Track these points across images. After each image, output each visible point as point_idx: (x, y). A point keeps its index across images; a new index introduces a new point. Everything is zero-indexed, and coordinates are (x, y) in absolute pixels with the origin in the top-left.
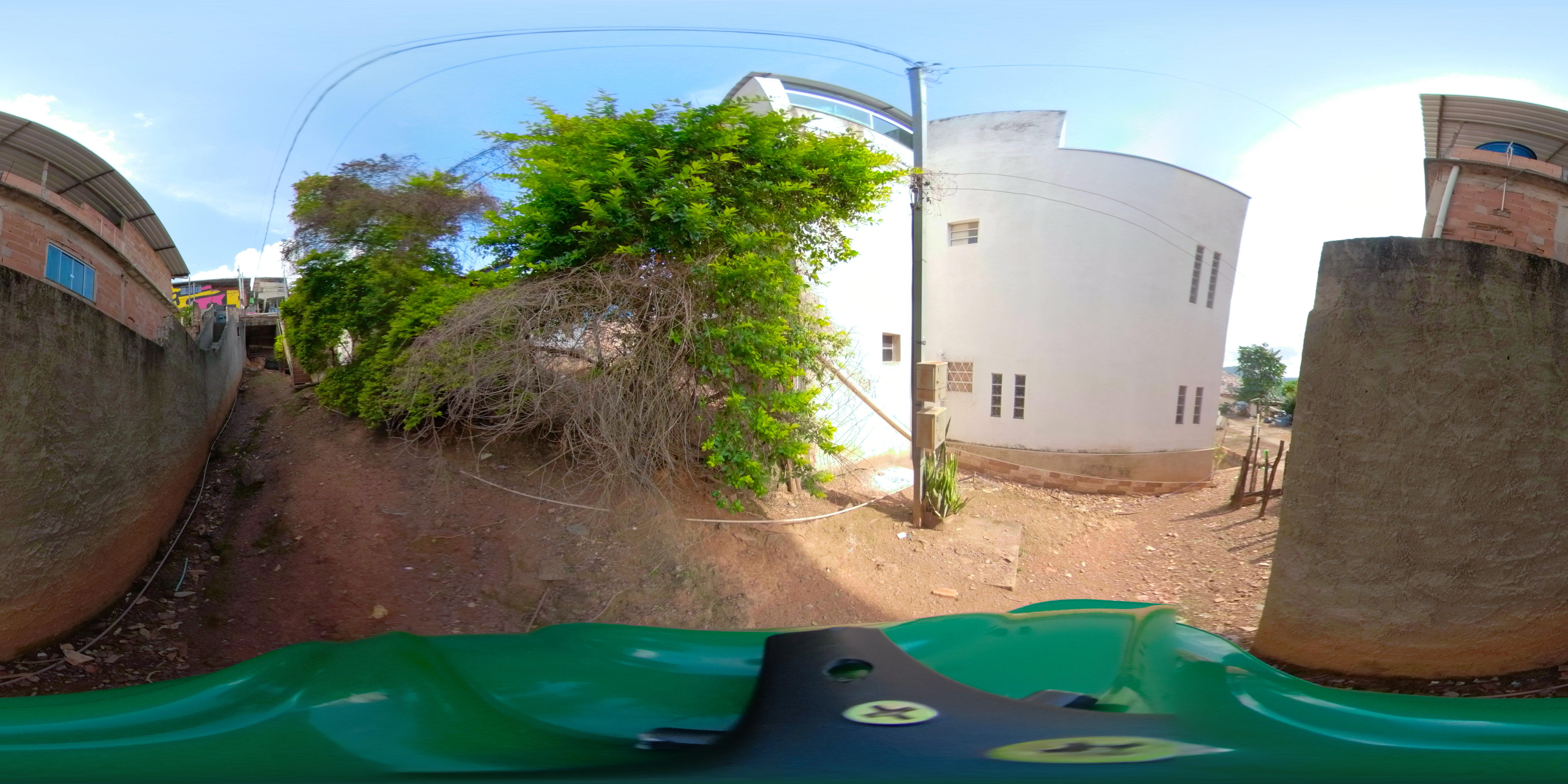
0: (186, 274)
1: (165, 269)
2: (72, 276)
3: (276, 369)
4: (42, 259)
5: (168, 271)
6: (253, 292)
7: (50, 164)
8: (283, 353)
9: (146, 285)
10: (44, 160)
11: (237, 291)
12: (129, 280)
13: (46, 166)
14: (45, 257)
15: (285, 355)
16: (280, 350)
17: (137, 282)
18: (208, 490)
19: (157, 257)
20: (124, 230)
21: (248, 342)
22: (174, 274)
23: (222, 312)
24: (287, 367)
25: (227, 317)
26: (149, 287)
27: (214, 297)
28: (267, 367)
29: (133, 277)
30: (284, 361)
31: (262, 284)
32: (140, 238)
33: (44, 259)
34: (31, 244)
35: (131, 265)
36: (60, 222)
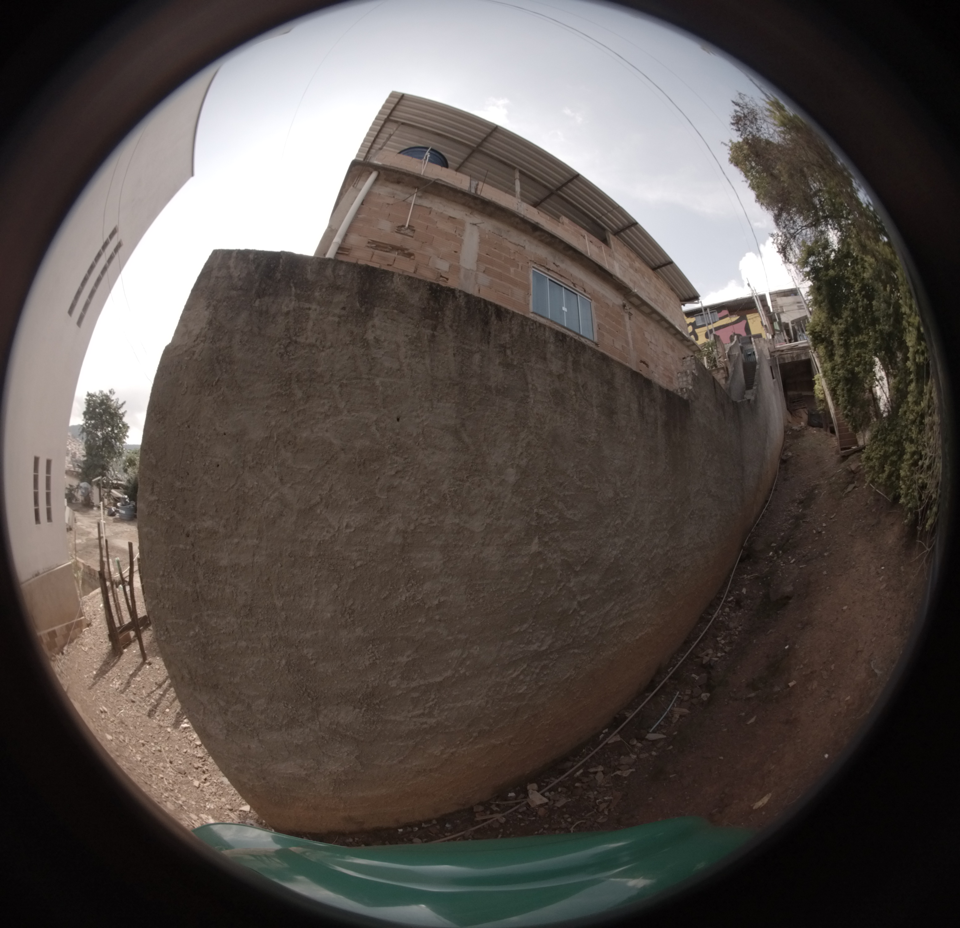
0: (695, 297)
1: (671, 293)
2: (564, 309)
3: (820, 426)
4: (526, 288)
5: (674, 296)
6: (774, 313)
8: (824, 401)
9: (654, 316)
11: (757, 314)
12: (633, 311)
14: (529, 285)
15: (827, 403)
16: (821, 396)
17: (643, 312)
18: (730, 602)
19: (658, 278)
20: (613, 246)
21: (786, 387)
22: (683, 298)
23: (748, 347)
24: (831, 422)
25: (756, 353)
26: (658, 318)
27: (733, 326)
28: (810, 424)
29: (637, 307)
30: (827, 412)
31: (781, 301)
33: (529, 288)
34: (512, 270)
35: (631, 291)
36: (542, 241)
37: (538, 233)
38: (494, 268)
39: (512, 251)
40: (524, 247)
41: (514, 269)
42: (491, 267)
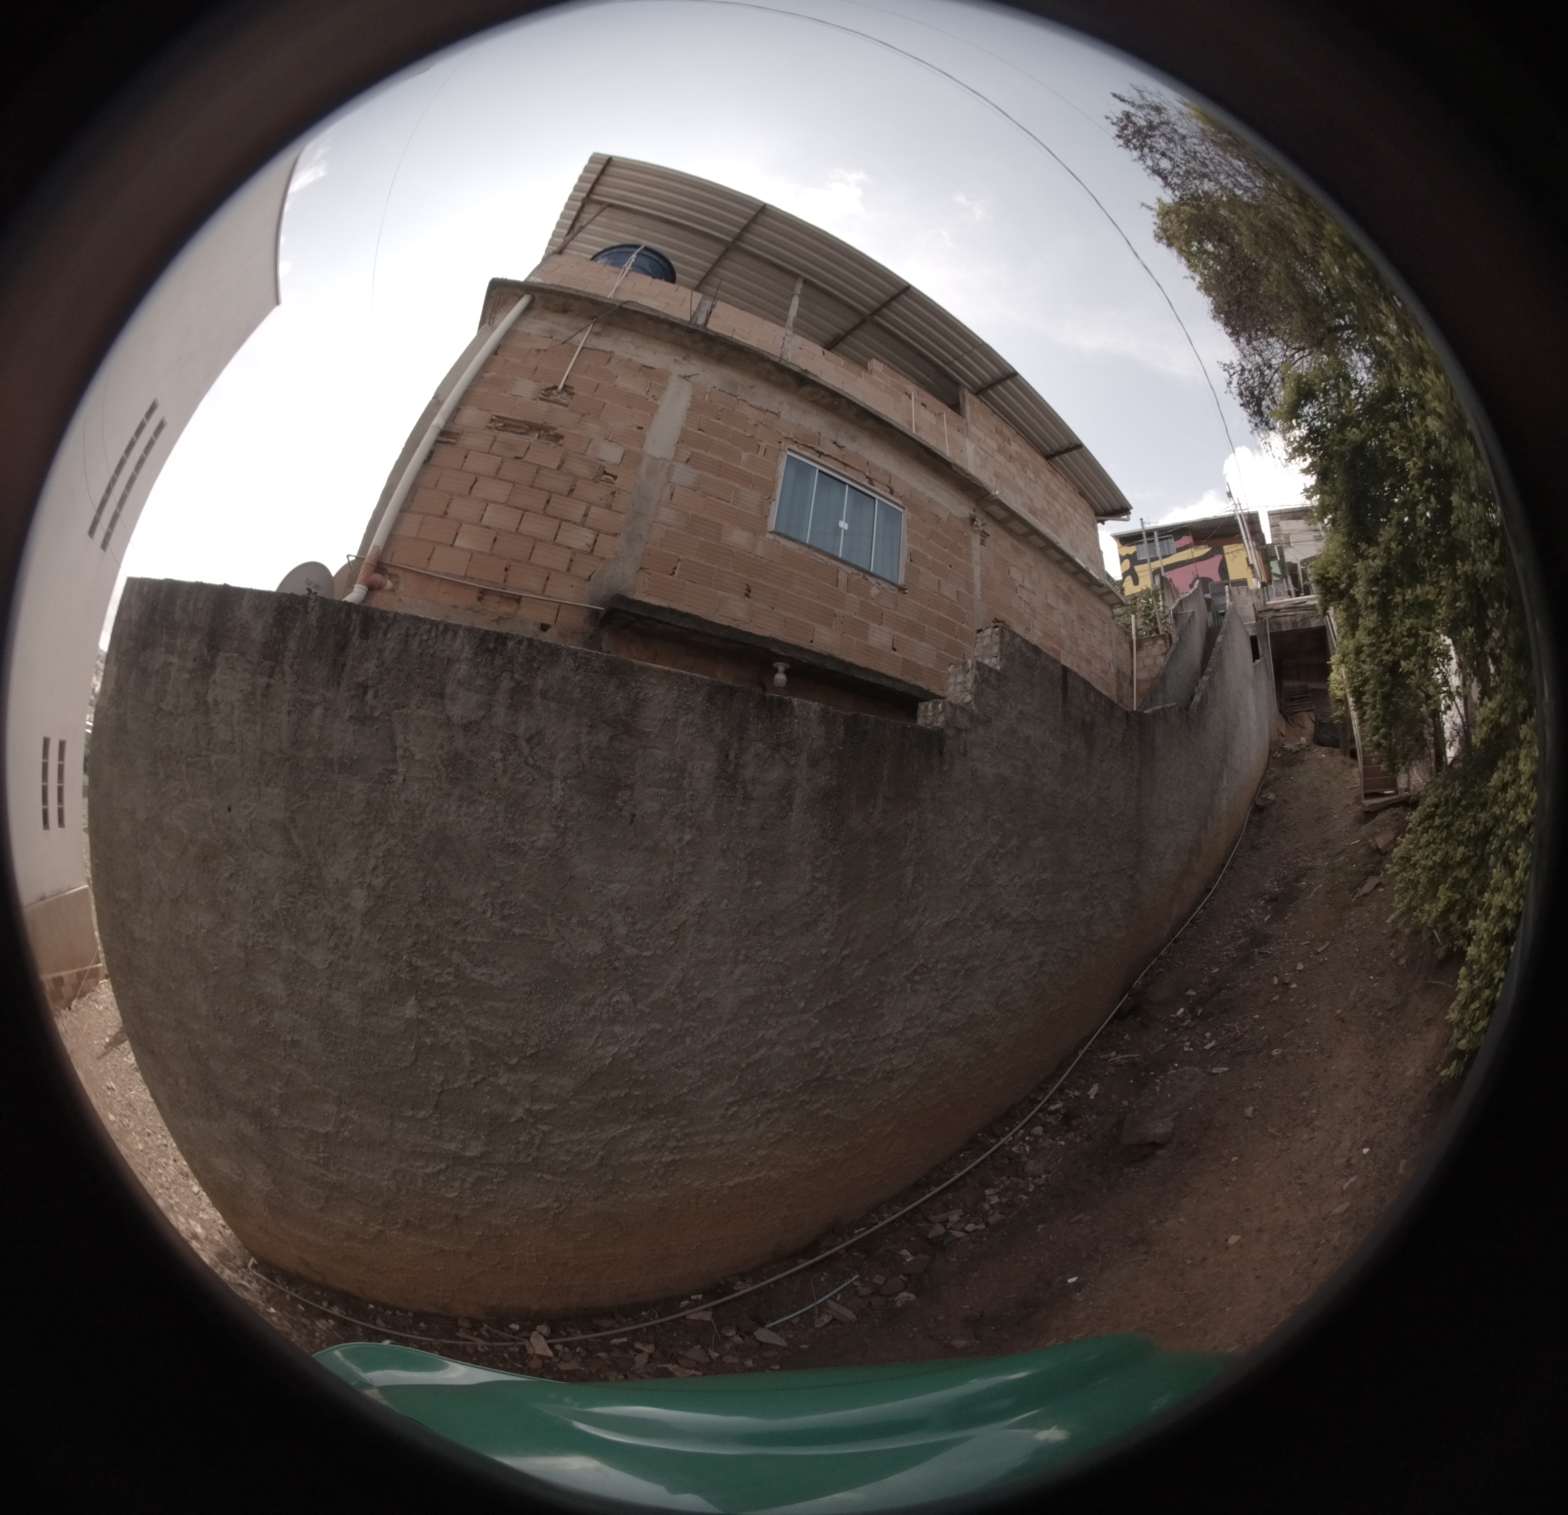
0: (1121, 510)
1: (1078, 501)
2: (843, 525)
3: (1333, 745)
4: (768, 489)
5: (1082, 504)
6: (1272, 545)
7: (806, 281)
8: (1343, 704)
9: (1035, 540)
10: (796, 276)
11: (1240, 546)
12: (990, 530)
13: (799, 287)
14: (774, 482)
15: (1346, 709)
17: (1011, 533)
19: (1054, 472)
21: (1280, 674)
22: (1098, 509)
23: (1219, 601)
24: (1353, 743)
25: (1229, 614)
26: (1042, 544)
27: (1199, 564)
28: (1317, 739)
29: (1001, 523)
30: (1345, 724)
31: (1287, 526)
32: (1008, 431)
33: (773, 489)
34: (744, 455)
35: (989, 493)
36: (815, 402)
37: (806, 389)
38: (709, 454)
39: (752, 423)
40: (778, 415)
41: (747, 454)
42: (703, 452)
